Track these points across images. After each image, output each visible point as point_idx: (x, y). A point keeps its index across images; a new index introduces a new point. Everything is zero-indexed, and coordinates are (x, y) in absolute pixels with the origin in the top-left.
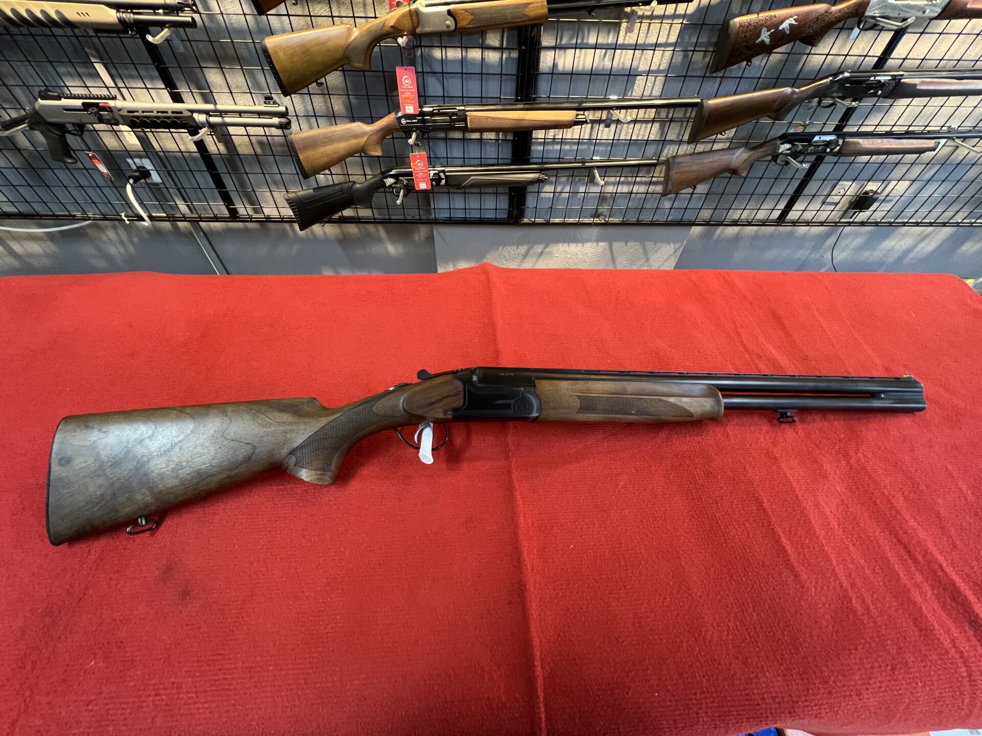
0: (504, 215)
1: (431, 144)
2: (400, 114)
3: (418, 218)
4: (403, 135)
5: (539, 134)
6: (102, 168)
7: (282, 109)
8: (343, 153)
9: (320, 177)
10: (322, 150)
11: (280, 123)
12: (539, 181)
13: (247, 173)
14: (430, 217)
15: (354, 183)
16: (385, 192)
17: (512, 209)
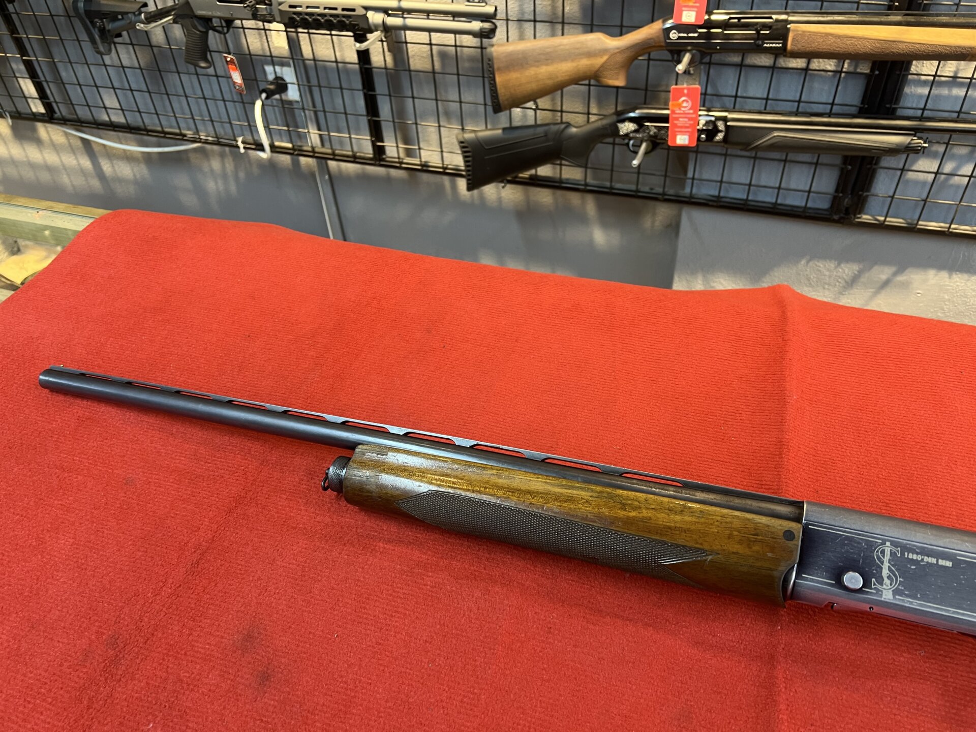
0: (823, 204)
1: (711, 71)
2: (669, 24)
3: (660, 190)
4: (668, 56)
5: (927, 68)
6: (237, 77)
7: (490, 9)
8: (562, 77)
9: (517, 111)
10: (532, 72)
11: (481, 29)
12: (909, 150)
13: (413, 98)
14: (681, 193)
15: (569, 125)
16: (614, 144)
17: (841, 195)
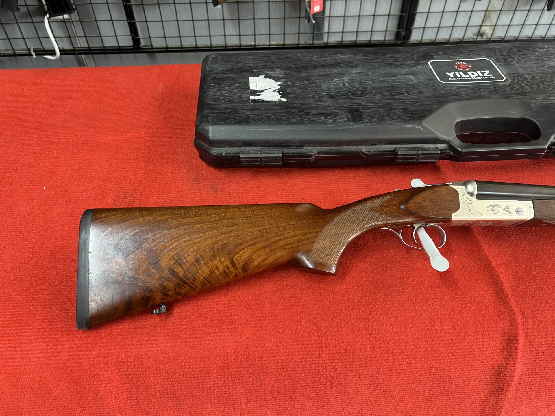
3: (311, 42)
14: (322, 42)
17: (401, 30)
